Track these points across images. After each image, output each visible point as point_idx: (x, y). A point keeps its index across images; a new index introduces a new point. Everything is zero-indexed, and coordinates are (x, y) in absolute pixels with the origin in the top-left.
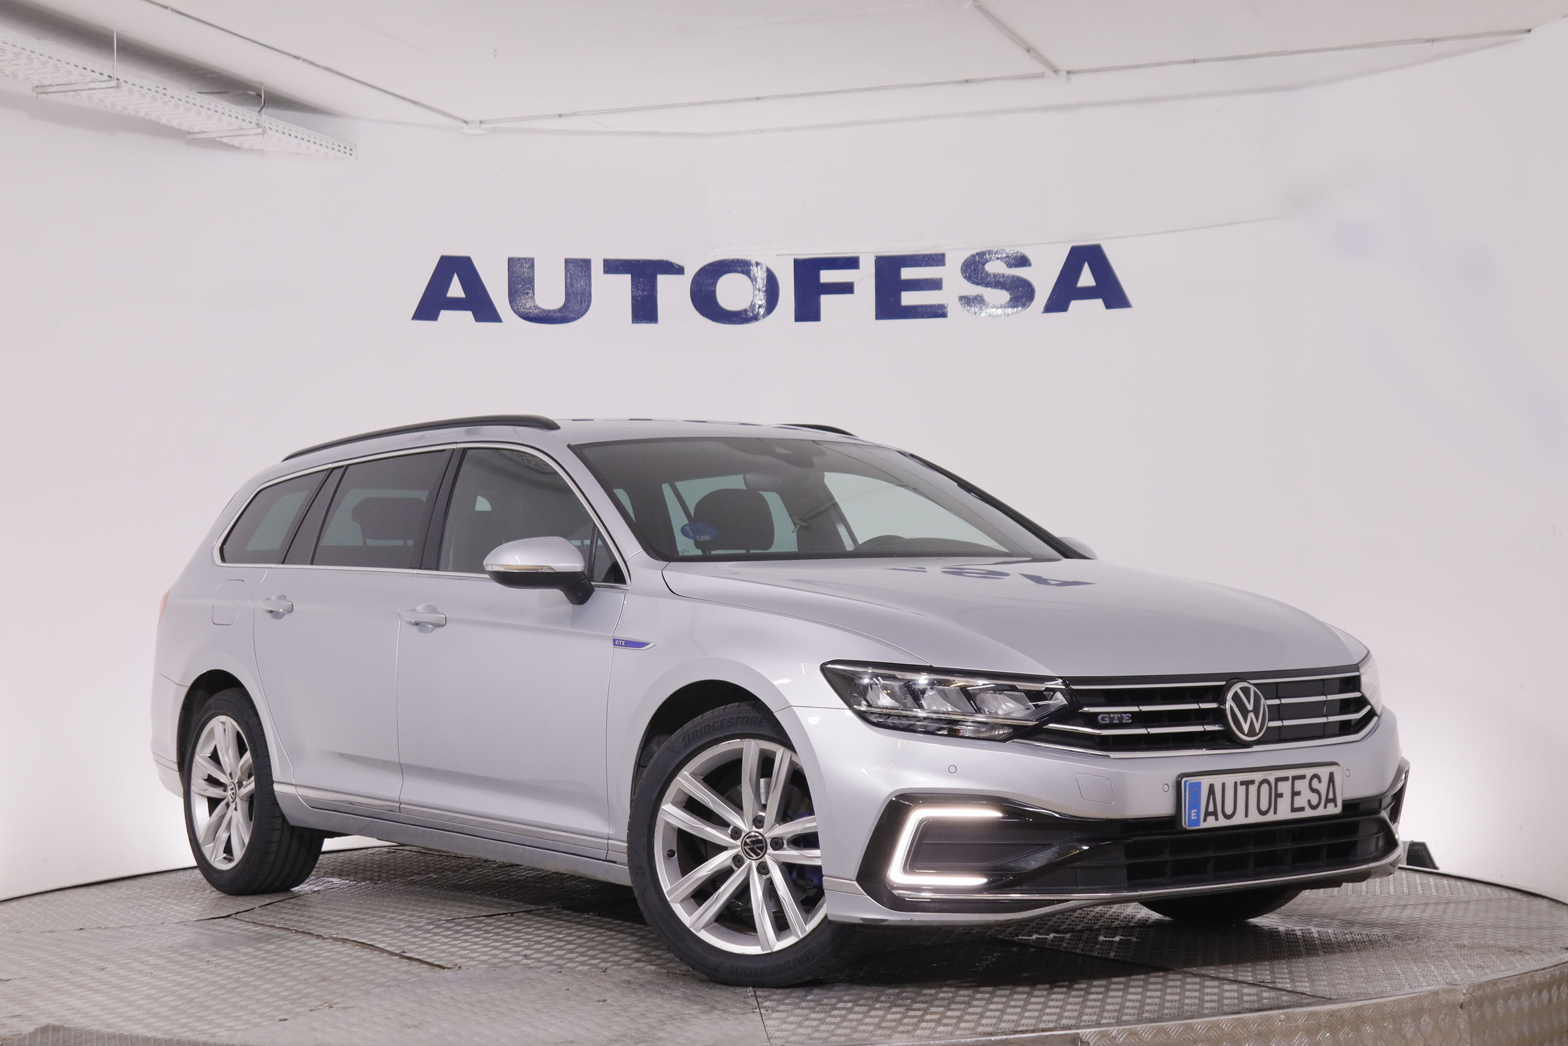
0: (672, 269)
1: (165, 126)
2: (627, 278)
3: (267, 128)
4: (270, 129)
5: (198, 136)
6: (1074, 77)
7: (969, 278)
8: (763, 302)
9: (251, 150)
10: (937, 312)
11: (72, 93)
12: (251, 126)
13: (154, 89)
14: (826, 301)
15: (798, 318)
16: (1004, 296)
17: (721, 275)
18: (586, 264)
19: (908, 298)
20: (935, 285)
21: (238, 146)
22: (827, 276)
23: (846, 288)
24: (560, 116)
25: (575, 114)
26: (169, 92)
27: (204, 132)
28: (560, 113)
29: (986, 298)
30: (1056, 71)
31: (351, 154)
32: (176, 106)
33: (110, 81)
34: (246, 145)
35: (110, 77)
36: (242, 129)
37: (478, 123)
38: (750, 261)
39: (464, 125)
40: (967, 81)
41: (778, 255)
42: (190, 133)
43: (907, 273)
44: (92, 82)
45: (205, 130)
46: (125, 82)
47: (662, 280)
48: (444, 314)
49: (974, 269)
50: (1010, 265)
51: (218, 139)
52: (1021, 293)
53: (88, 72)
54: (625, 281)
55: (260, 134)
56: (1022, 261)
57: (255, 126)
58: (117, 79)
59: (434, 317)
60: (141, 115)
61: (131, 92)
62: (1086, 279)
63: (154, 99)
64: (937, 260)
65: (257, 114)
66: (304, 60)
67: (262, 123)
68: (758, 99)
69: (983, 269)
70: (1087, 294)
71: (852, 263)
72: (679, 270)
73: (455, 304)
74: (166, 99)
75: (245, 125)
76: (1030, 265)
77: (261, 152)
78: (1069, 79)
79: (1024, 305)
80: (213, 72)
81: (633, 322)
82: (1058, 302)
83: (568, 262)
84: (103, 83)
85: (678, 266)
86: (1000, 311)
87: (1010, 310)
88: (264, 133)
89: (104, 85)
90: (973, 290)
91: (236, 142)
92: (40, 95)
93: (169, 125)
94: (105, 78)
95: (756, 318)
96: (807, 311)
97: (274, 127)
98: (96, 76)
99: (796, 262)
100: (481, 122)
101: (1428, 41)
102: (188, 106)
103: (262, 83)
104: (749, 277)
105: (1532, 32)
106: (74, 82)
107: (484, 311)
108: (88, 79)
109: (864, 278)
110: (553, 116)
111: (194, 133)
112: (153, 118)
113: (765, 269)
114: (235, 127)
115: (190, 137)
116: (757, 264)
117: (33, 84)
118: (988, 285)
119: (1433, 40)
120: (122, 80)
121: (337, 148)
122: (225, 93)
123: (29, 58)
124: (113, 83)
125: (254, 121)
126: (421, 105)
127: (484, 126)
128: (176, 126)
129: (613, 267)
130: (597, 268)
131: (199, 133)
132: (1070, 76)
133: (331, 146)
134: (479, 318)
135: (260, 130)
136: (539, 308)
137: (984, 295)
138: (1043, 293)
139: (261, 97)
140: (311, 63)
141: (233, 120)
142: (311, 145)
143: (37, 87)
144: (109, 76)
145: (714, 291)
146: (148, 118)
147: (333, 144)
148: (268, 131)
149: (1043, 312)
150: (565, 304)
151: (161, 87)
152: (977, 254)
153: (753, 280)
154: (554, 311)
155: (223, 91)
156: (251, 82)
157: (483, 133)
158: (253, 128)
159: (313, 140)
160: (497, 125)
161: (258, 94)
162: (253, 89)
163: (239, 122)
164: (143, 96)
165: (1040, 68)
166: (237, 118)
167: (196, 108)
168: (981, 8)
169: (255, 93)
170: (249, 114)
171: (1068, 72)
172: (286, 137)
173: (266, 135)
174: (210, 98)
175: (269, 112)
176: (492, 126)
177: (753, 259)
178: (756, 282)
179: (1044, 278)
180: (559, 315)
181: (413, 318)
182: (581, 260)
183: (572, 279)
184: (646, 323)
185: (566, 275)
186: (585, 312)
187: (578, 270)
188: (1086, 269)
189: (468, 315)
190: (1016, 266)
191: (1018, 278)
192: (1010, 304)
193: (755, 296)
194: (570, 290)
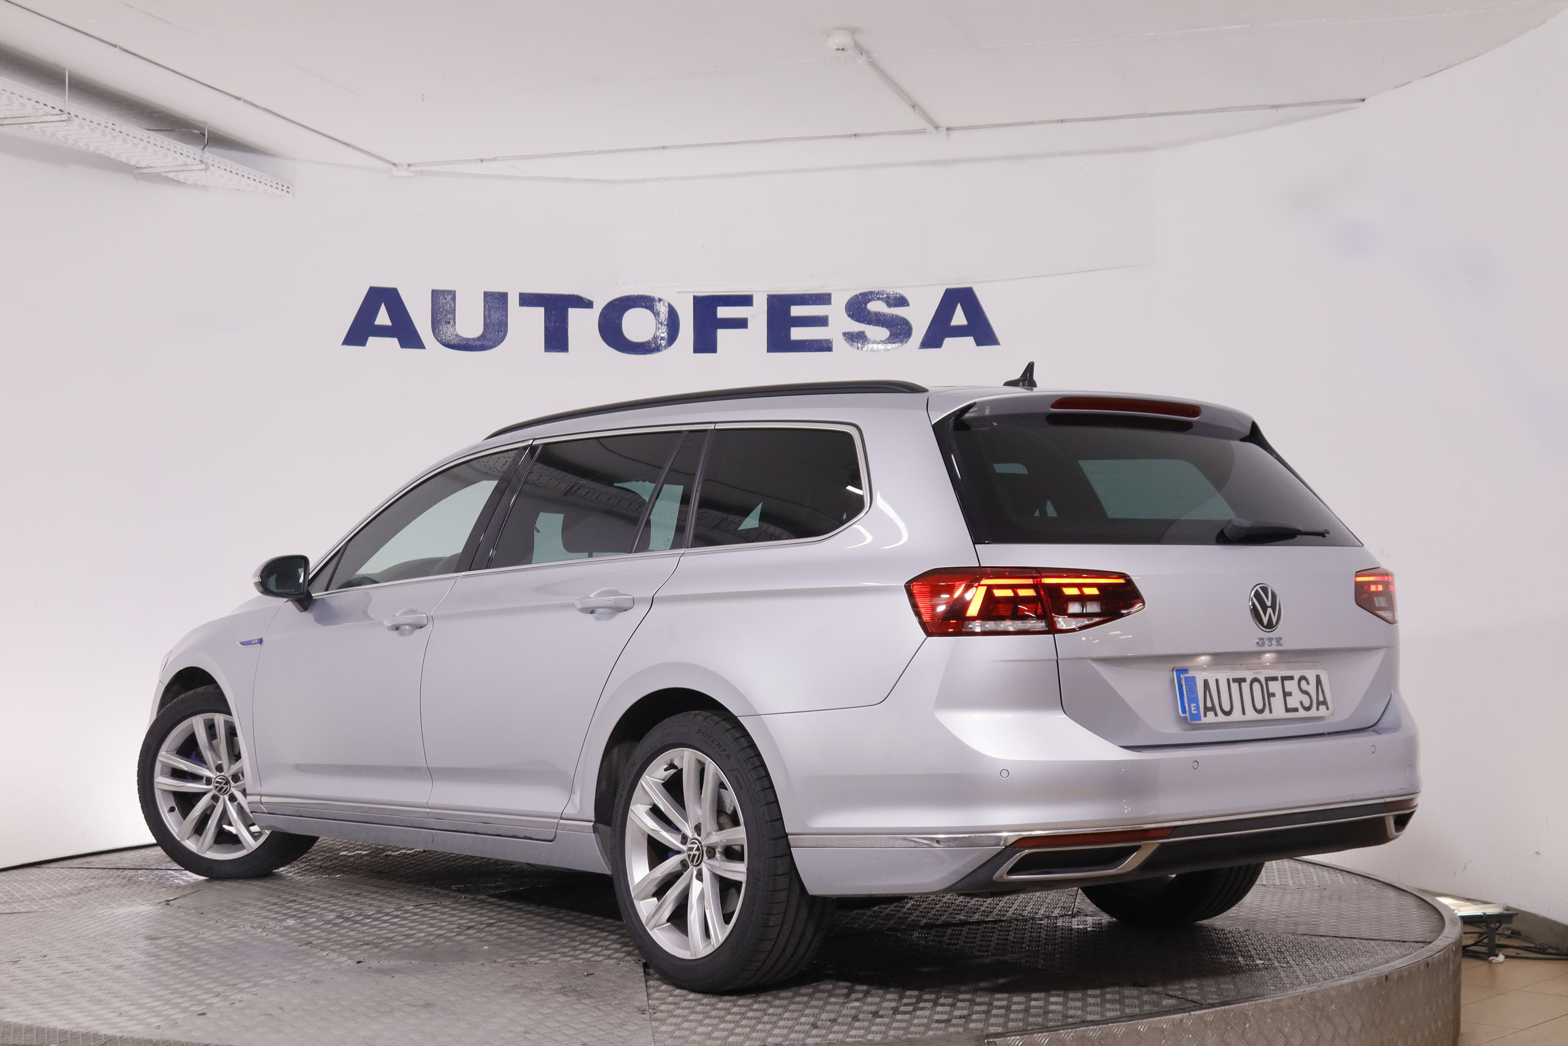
0: (585, 303)
1: (114, 160)
2: (541, 310)
3: (210, 164)
4: (213, 165)
5: (145, 171)
6: (953, 134)
7: (851, 316)
8: (665, 335)
9: (195, 186)
10: (824, 346)
11: (26, 126)
12: (194, 162)
13: (103, 124)
14: (722, 334)
15: (696, 350)
16: (884, 333)
17: (627, 310)
18: (503, 297)
19: (797, 334)
20: (822, 321)
21: (183, 181)
22: (723, 312)
23: (741, 323)
24: (482, 161)
25: (495, 159)
26: (117, 127)
27: (151, 167)
28: (482, 158)
29: (868, 334)
30: (937, 128)
31: (288, 192)
32: (125, 141)
33: (61, 114)
34: (190, 181)
35: (62, 111)
36: (186, 165)
37: (406, 166)
38: (653, 297)
39: (393, 168)
40: (855, 135)
41: (679, 292)
42: (138, 168)
43: (796, 311)
44: (45, 115)
45: (152, 165)
46: (76, 116)
47: (573, 313)
48: (372, 340)
49: (857, 308)
50: (889, 305)
51: (164, 174)
52: (900, 330)
53: (41, 106)
54: (539, 312)
55: (203, 170)
56: (902, 302)
57: (199, 162)
58: (69, 113)
59: (363, 343)
60: (92, 149)
61: (81, 126)
62: (959, 318)
63: (103, 133)
64: (823, 299)
65: (201, 151)
66: (245, 101)
67: (205, 160)
68: (664, 148)
69: (866, 308)
70: (959, 332)
71: (745, 300)
72: (588, 304)
73: (382, 332)
74: (115, 133)
75: (189, 161)
76: (908, 305)
77: (205, 187)
78: (948, 135)
79: (902, 342)
80: (161, 112)
81: (545, 351)
82: (934, 339)
83: (486, 294)
84: (55, 116)
85: (588, 300)
86: (881, 347)
87: (889, 346)
88: (207, 169)
89: (56, 118)
90: (856, 327)
91: (181, 177)
93: (118, 159)
94: (57, 111)
95: (658, 349)
96: (705, 343)
97: (216, 164)
98: (48, 109)
99: (695, 298)
100: (409, 165)
101: (1273, 107)
102: (135, 141)
103: (206, 123)
104: (653, 312)
105: (1366, 101)
106: (27, 115)
107: (409, 337)
108: (41, 112)
109: (757, 315)
110: (476, 161)
111: (142, 168)
112: (103, 153)
113: (667, 305)
114: (179, 162)
115: (138, 171)
116: (660, 300)
118: (869, 323)
119: (1278, 107)
120: (73, 114)
121: (275, 185)
122: (171, 130)
124: (64, 117)
125: (198, 157)
126: (354, 147)
127: (411, 169)
128: (125, 161)
129: (527, 300)
130: (513, 301)
131: (146, 168)
132: (950, 132)
133: (269, 183)
134: (404, 344)
135: (203, 166)
136: (460, 336)
137: (866, 332)
138: (920, 329)
139: (205, 135)
140: (251, 104)
141: (178, 156)
142: (251, 181)
144: (60, 110)
145: (621, 324)
146: (98, 152)
147: (272, 182)
148: (211, 168)
149: (920, 348)
150: (483, 333)
151: (111, 122)
152: (860, 294)
153: (657, 314)
154: (474, 340)
155: (170, 129)
156: (197, 121)
157: (409, 174)
158: (197, 164)
159: (252, 177)
160: (424, 168)
161: (202, 133)
162: (195, 127)
163: (184, 158)
164: (93, 130)
165: (922, 124)
166: (182, 154)
167: (143, 144)
168: (873, 64)
169: (198, 132)
170: (190, 152)
171: (948, 129)
172: (227, 174)
173: (208, 171)
174: (156, 135)
175: (214, 149)
176: (420, 169)
177: (657, 296)
178: (659, 317)
179: (921, 317)
180: (477, 343)
181: (343, 344)
182: (499, 293)
183: (489, 311)
184: (557, 352)
185: (485, 307)
186: (502, 341)
187: (496, 302)
188: (959, 309)
189: (394, 341)
190: (896, 305)
191: (897, 317)
192: (889, 340)
193: (657, 329)
194: (488, 321)
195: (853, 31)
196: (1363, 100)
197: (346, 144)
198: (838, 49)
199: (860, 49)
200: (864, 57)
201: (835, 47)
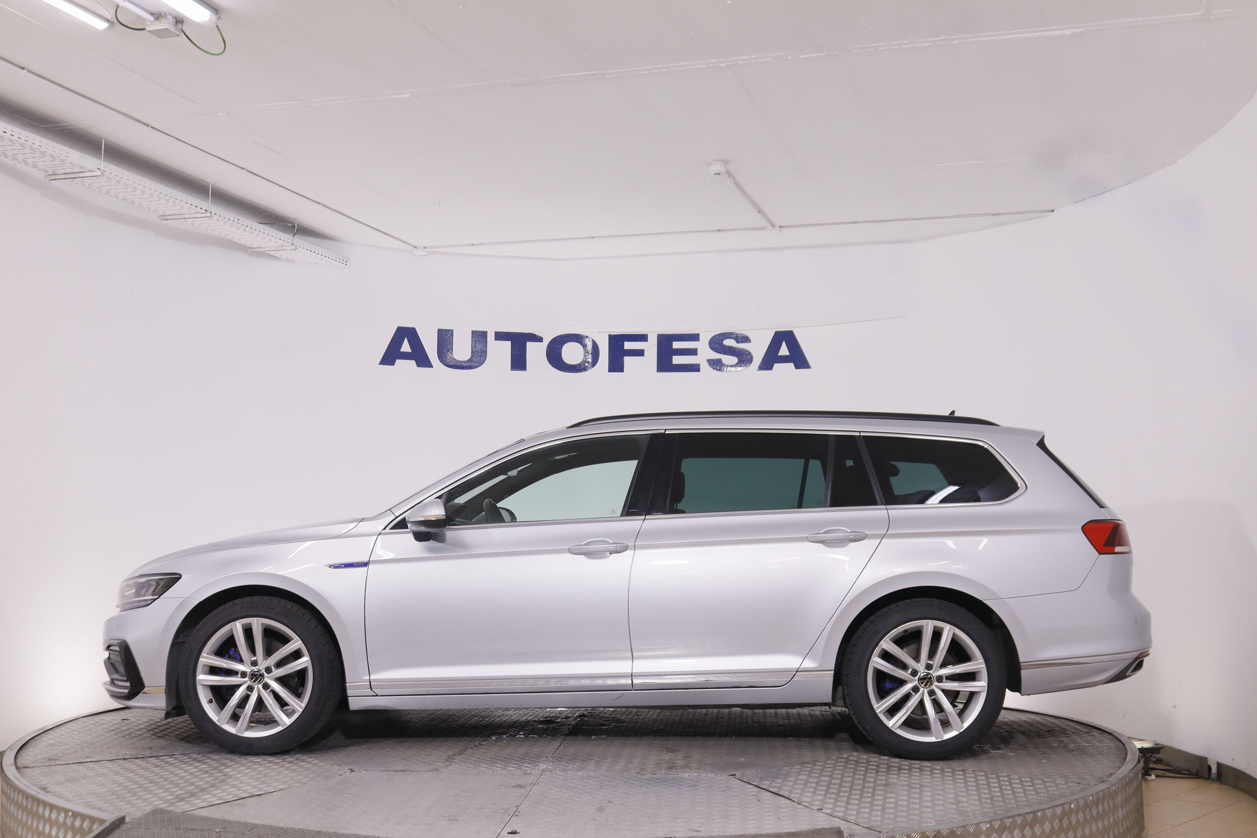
0: (537, 339)
1: (236, 243)
2: (509, 343)
3: (298, 246)
4: (300, 247)
5: (255, 250)
6: (783, 230)
7: (711, 348)
8: (590, 360)
9: (287, 260)
10: (695, 368)
11: (182, 220)
12: (288, 244)
13: (232, 219)
14: (627, 360)
15: (610, 370)
16: (734, 360)
17: (565, 344)
18: (484, 334)
19: (677, 360)
20: (693, 352)
21: (279, 257)
22: (628, 345)
23: (640, 353)
24: (473, 245)
25: (482, 244)
26: (240, 221)
27: (259, 248)
28: (473, 243)
29: (724, 362)
30: (773, 226)
31: (346, 265)
32: (245, 231)
33: (206, 213)
34: (284, 257)
36: (282, 246)
37: (423, 248)
38: (583, 335)
39: (414, 249)
40: (719, 230)
41: (599, 332)
42: (251, 248)
43: (676, 345)
44: (195, 213)
45: (260, 246)
46: (215, 214)
47: (530, 345)
48: (398, 362)
49: (717, 343)
50: (738, 342)
51: (267, 252)
52: (744, 358)
53: (193, 207)
54: (508, 344)
55: (293, 249)
56: (746, 339)
57: (291, 245)
58: (210, 212)
59: (392, 363)
60: (223, 235)
61: (218, 220)
62: (784, 351)
63: (232, 225)
64: (695, 337)
65: (292, 238)
66: (323, 205)
67: (295, 243)
68: (593, 237)
69: (722, 343)
70: (784, 360)
71: (643, 338)
72: (539, 339)
73: (405, 356)
74: (239, 225)
75: (285, 244)
76: (750, 342)
77: (293, 261)
78: (780, 231)
79: (746, 366)
80: (268, 212)
81: (511, 370)
82: (768, 363)
83: (473, 332)
85: (540, 337)
86: (732, 369)
87: (739, 369)
89: (203, 215)
90: (716, 356)
91: (278, 254)
92: (163, 221)
93: (239, 242)
94: (203, 211)
95: (585, 369)
96: (616, 365)
97: (302, 246)
98: (198, 209)
99: (610, 336)
100: (425, 248)
101: (994, 215)
102: (251, 231)
103: (296, 219)
104: (582, 345)
105: (1055, 211)
106: (184, 213)
107: (423, 361)
108: (193, 211)
109: (651, 348)
110: (469, 245)
111: (254, 248)
112: (229, 238)
113: (591, 340)
114: (278, 245)
115: (251, 250)
116: (587, 337)
117: (159, 214)
118: (725, 354)
119: (997, 215)
120: (213, 213)
121: (338, 260)
122: (274, 224)
123: (158, 196)
124: (208, 215)
125: (290, 242)
126: (390, 236)
127: (426, 250)
128: (243, 243)
129: (500, 336)
130: (491, 337)
131: (257, 248)
132: (781, 229)
133: (334, 259)
134: (419, 365)
135: (294, 247)
136: (456, 360)
137: (722, 359)
138: (758, 359)
139: (295, 227)
140: (327, 207)
141: (278, 240)
142: (323, 257)
143: (162, 215)
144: (206, 210)
145: (561, 352)
146: (226, 238)
147: (336, 258)
148: (299, 248)
149: (759, 370)
150: (471, 358)
151: (236, 219)
152: (719, 334)
153: (585, 346)
154: (465, 362)
155: (272, 223)
156: (289, 218)
157: (425, 254)
158: (290, 246)
159: (324, 255)
160: (434, 250)
161: (293, 226)
162: (290, 222)
163: (281, 242)
164: (225, 223)
165: (764, 223)
166: (280, 239)
167: (256, 232)
168: (737, 184)
169: (291, 225)
170: (287, 237)
171: (780, 227)
172: (308, 252)
173: (297, 250)
174: (265, 227)
175: (299, 236)
176: (431, 250)
177: (584, 334)
178: (586, 348)
179: (758, 349)
180: (468, 364)
181: (380, 364)
182: (482, 332)
183: (475, 343)
184: (519, 370)
185: (472, 340)
186: (483, 363)
187: (479, 337)
188: (784, 345)
189: (413, 363)
190: (742, 342)
191: (743, 350)
192: (736, 365)
193: (585, 356)
194: (474, 350)
195: (726, 162)
196: (1053, 211)
197: (385, 233)
198: (716, 174)
199: (729, 174)
200: (731, 179)
201: (713, 172)
